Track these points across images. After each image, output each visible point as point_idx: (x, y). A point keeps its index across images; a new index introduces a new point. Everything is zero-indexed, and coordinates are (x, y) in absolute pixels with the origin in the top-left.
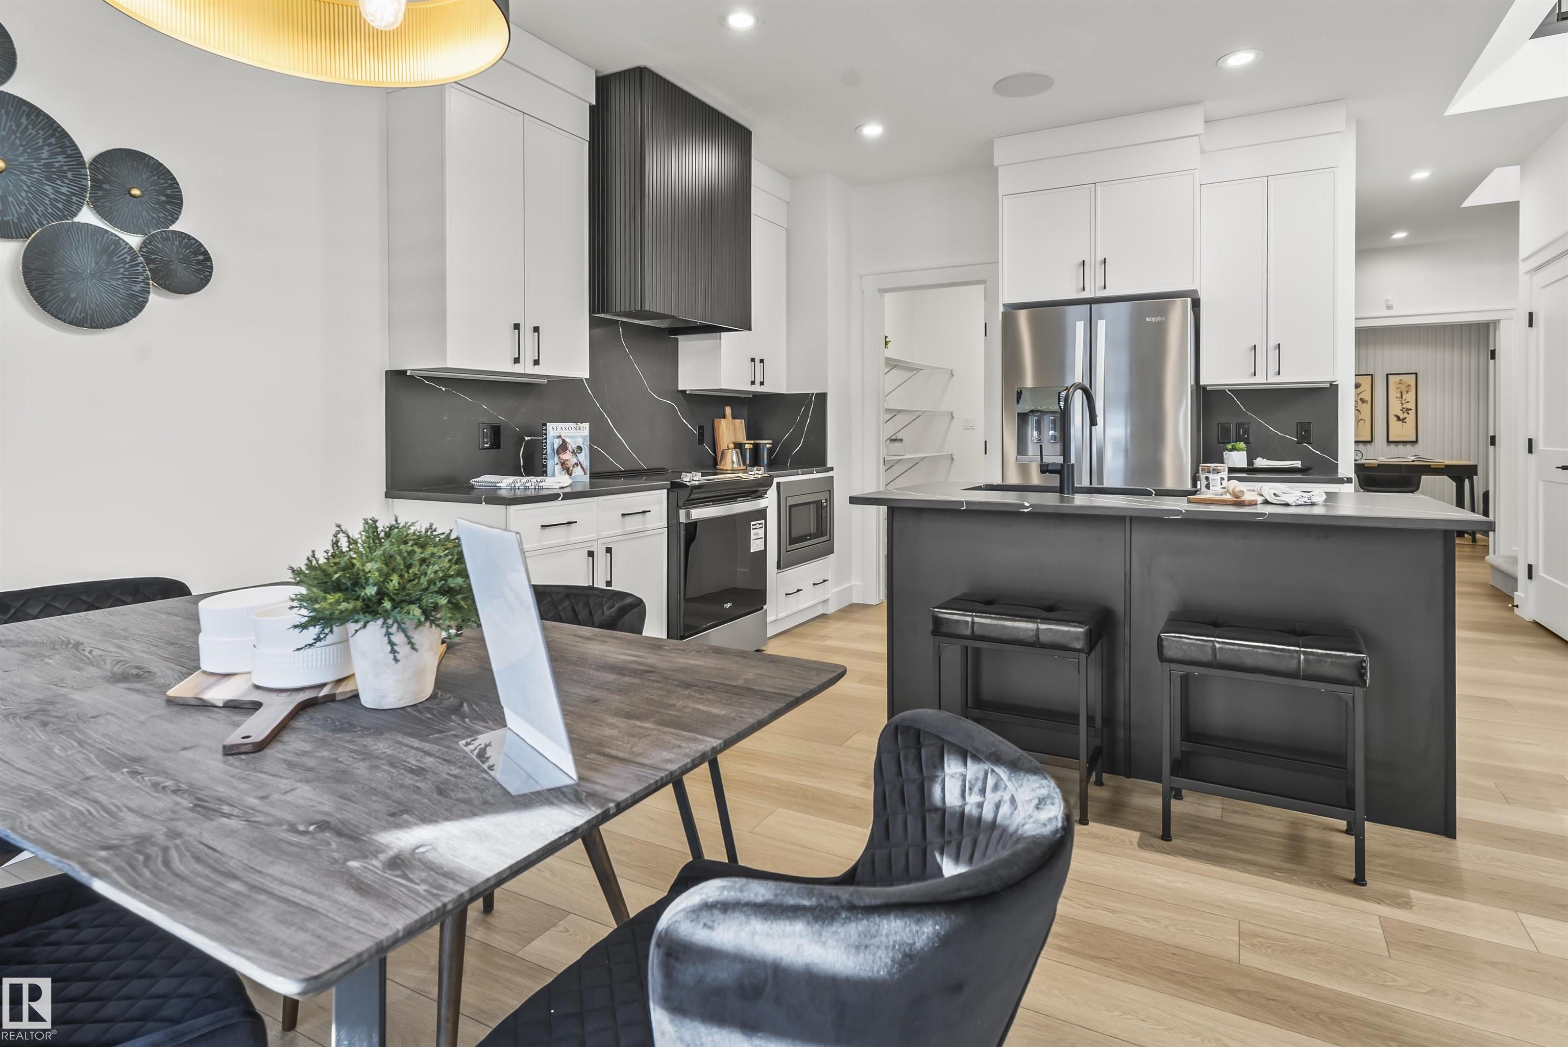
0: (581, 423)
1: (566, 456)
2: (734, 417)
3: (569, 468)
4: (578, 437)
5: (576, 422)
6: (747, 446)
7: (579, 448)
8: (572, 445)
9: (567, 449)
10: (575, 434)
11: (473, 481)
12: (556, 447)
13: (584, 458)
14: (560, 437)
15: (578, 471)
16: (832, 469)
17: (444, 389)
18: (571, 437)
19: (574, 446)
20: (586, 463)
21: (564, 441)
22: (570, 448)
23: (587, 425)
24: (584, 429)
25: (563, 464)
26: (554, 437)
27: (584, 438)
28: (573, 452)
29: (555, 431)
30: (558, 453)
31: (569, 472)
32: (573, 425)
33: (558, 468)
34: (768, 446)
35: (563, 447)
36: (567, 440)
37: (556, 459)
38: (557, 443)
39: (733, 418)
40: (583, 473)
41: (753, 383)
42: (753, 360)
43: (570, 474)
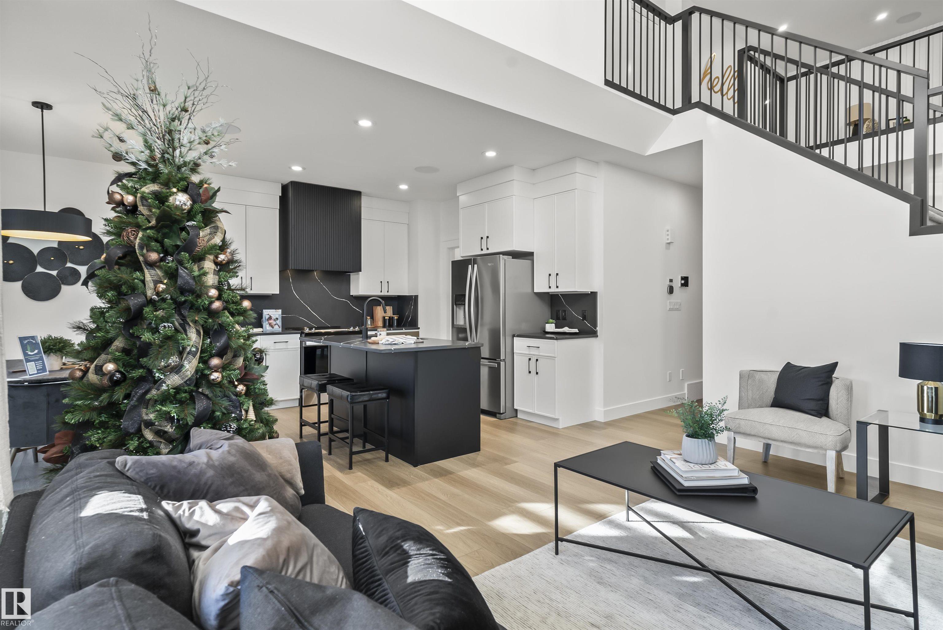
0: (278, 310)
1: (271, 321)
3: (272, 325)
5: (276, 309)
7: (277, 319)
8: (274, 317)
9: (271, 319)
12: (267, 318)
13: (279, 322)
14: (269, 314)
15: (276, 327)
16: (419, 328)
20: (280, 324)
21: (270, 316)
23: (280, 310)
24: (280, 311)
25: (270, 324)
27: (279, 315)
28: (274, 320)
29: (266, 313)
30: (268, 320)
31: (272, 327)
32: (274, 310)
33: (268, 326)
35: (270, 318)
36: (272, 316)
37: (267, 323)
38: (267, 317)
40: (278, 328)
41: (381, 292)
42: (381, 282)
43: (273, 328)
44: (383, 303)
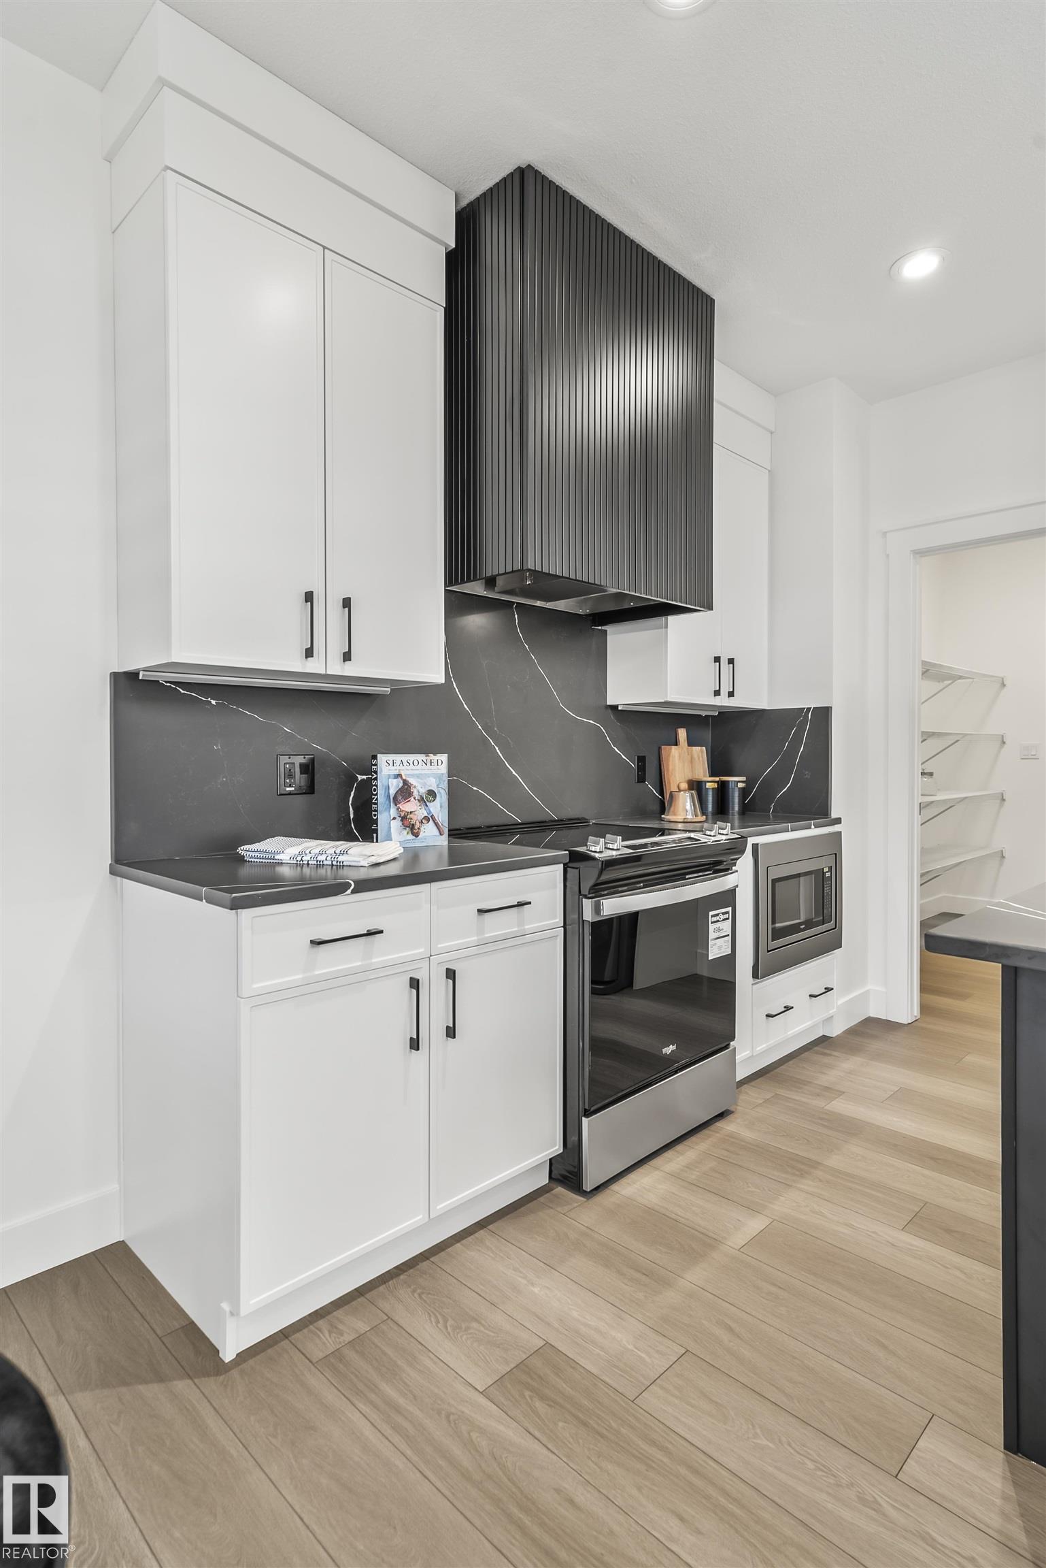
0: (435, 754)
1: (410, 806)
2: (691, 743)
3: (413, 825)
4: (428, 776)
5: (427, 753)
6: (709, 785)
7: (432, 794)
8: (419, 788)
9: (410, 794)
10: (423, 772)
11: (243, 850)
12: (392, 792)
13: (439, 809)
14: (399, 776)
15: (429, 830)
16: (838, 821)
17: (213, 702)
18: (418, 776)
19: (423, 791)
20: (442, 816)
21: (405, 782)
22: (415, 794)
23: (444, 758)
24: (441, 761)
25: (403, 819)
26: (389, 777)
27: (439, 777)
28: (422, 800)
29: (392, 767)
30: (396, 801)
31: (413, 831)
32: (421, 757)
33: (396, 825)
34: (740, 785)
35: (405, 791)
36: (411, 781)
37: (393, 812)
38: (395, 785)
39: (689, 745)
40: (438, 834)
41: (717, 693)
42: (716, 659)
43: (416, 835)
44: (682, 734)
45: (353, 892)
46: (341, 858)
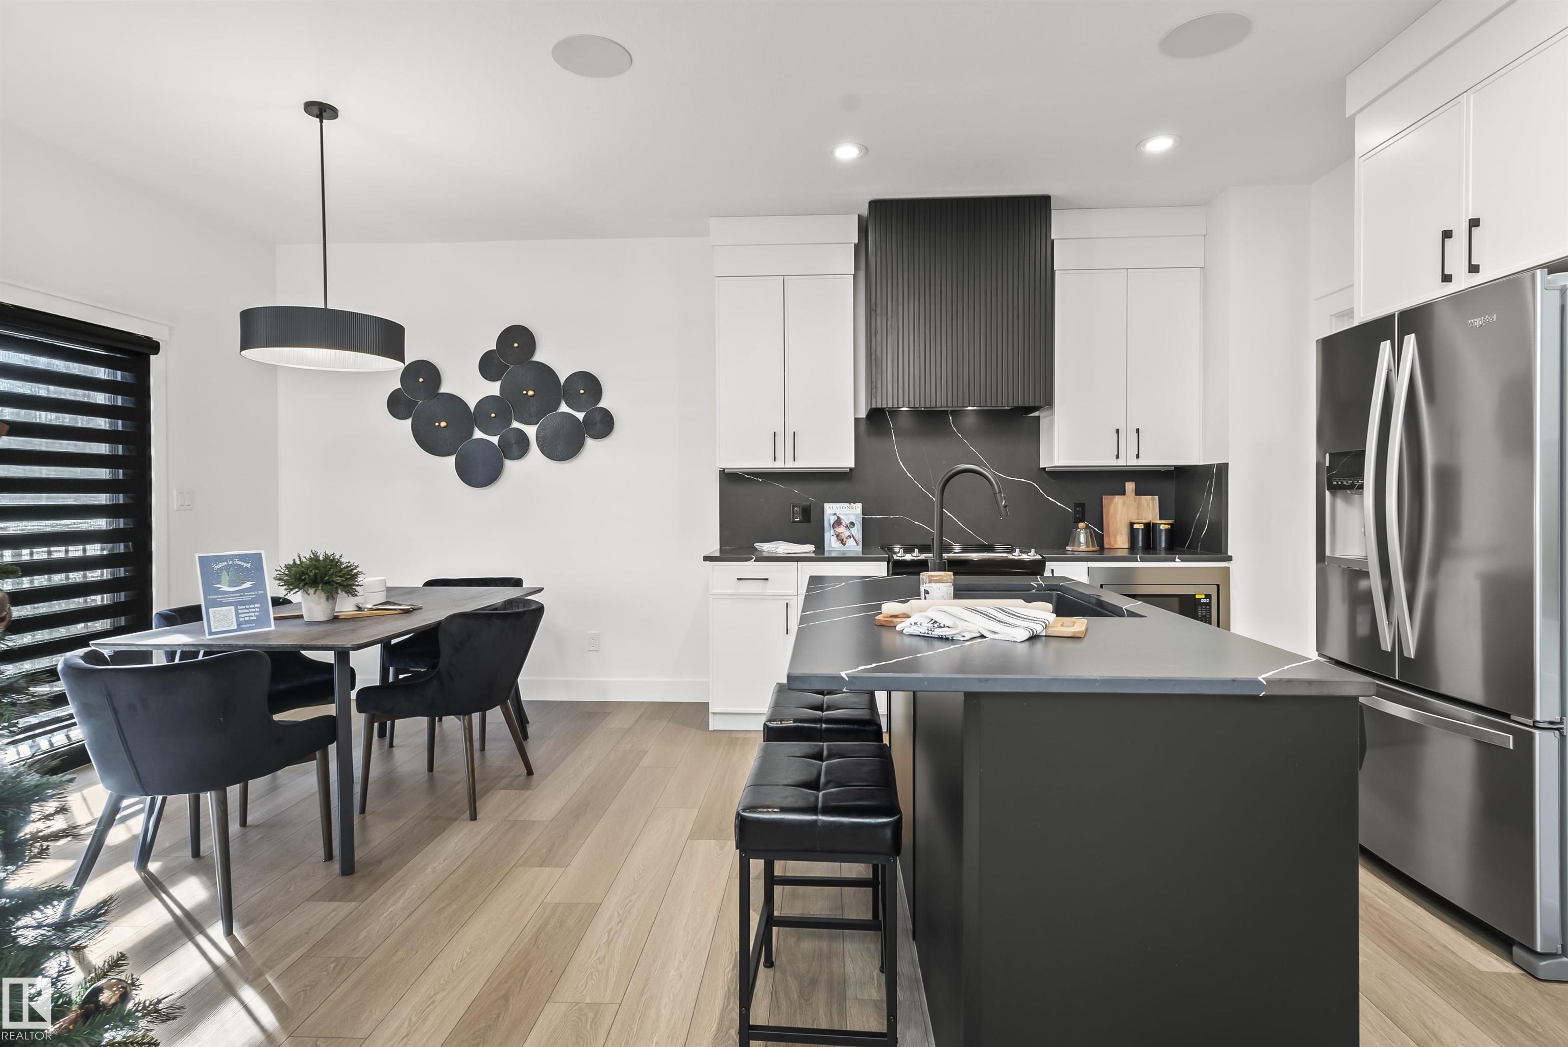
0: (854, 503)
1: (841, 530)
3: (843, 539)
4: (850, 514)
5: (850, 503)
7: (852, 524)
8: (846, 521)
9: (841, 524)
10: (849, 512)
11: (757, 545)
12: (832, 522)
13: (857, 532)
14: (836, 514)
15: (851, 543)
16: (1230, 559)
17: (760, 480)
18: (845, 515)
19: (848, 522)
21: (838, 518)
22: (844, 523)
23: (859, 505)
24: (858, 507)
25: (837, 536)
26: (830, 514)
27: (857, 515)
28: (847, 527)
29: (831, 510)
30: (834, 527)
31: (843, 542)
32: (847, 505)
33: (834, 538)
34: (1166, 527)
35: (838, 522)
36: (841, 517)
37: (832, 532)
38: (833, 519)
40: (855, 544)
41: (1118, 457)
42: (1118, 431)
43: (844, 544)
44: (1130, 486)
45: (755, 561)
46: (777, 550)
